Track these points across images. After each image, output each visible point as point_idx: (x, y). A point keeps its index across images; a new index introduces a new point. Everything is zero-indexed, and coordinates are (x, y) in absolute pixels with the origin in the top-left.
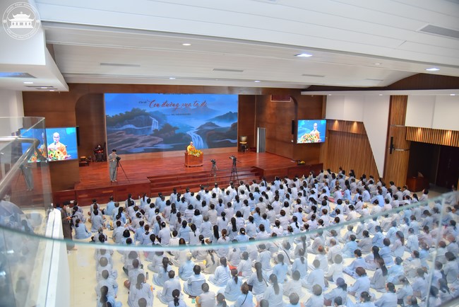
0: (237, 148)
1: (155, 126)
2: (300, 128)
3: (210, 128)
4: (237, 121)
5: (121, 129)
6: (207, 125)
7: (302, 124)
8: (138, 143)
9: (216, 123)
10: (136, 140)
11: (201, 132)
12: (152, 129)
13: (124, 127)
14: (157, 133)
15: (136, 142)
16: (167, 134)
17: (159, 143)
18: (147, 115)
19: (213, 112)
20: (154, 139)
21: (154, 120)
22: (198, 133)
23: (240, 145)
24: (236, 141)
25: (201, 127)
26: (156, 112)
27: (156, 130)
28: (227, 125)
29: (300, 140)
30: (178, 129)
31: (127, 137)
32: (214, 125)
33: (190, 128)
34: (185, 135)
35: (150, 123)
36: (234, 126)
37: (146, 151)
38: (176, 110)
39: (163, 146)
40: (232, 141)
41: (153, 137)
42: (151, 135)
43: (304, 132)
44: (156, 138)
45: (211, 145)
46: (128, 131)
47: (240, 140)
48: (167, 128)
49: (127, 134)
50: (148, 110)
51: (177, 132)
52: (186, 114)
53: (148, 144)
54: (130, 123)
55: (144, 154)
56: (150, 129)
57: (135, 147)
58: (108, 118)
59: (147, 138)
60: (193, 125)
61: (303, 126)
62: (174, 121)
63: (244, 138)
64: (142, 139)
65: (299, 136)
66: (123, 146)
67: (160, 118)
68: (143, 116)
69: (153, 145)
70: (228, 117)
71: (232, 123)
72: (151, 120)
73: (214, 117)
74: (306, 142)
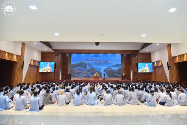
1: (88, 68)
2: (139, 66)
3: (109, 70)
4: (121, 67)
6: (108, 68)
7: (140, 64)
8: (82, 74)
9: (112, 68)
10: (81, 73)
11: (106, 71)
12: (87, 69)
13: (77, 68)
14: (88, 71)
16: (92, 71)
17: (89, 74)
18: (85, 64)
19: (111, 63)
20: (87, 73)
21: (88, 66)
22: (104, 71)
23: (122, 77)
25: (105, 69)
26: (89, 63)
28: (116, 69)
29: (140, 71)
30: (96, 69)
31: (78, 71)
32: (111, 68)
33: (101, 69)
34: (99, 72)
35: (86, 67)
36: (120, 69)
37: (84, 77)
38: (96, 63)
39: (91, 76)
40: (119, 75)
41: (87, 72)
43: (141, 68)
45: (110, 76)
46: (79, 69)
47: (122, 75)
48: (92, 69)
49: (78, 70)
50: (86, 62)
52: (100, 64)
53: (85, 74)
54: (79, 67)
55: (83, 78)
58: (72, 65)
59: (85, 72)
60: (103, 68)
61: (140, 65)
62: (95, 66)
63: (124, 74)
64: (83, 72)
65: (139, 69)
66: (77, 74)
67: (90, 65)
68: (84, 64)
69: (87, 75)
70: (117, 65)
71: (118, 68)
72: (87, 66)
73: (111, 65)
74: (143, 72)
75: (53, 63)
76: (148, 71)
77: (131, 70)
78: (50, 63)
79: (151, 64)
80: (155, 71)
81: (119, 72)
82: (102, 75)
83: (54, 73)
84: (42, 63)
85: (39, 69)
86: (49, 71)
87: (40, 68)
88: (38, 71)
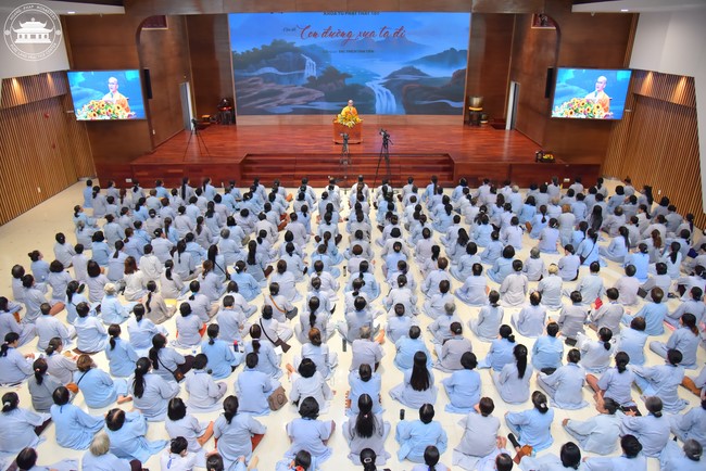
0: (461, 118)
1: (311, 70)
2: (560, 86)
3: (409, 77)
4: (464, 67)
5: (256, 74)
6: (404, 71)
7: (566, 76)
8: (282, 99)
9: (423, 69)
10: (279, 92)
11: (392, 83)
13: (261, 71)
14: (313, 83)
15: (280, 97)
17: (317, 100)
18: (296, 51)
19: (418, 47)
20: (308, 93)
21: (309, 61)
22: (386, 85)
23: (468, 111)
24: (462, 105)
25: (392, 76)
26: (313, 47)
27: (311, 78)
28: (444, 73)
29: (560, 111)
30: (351, 76)
31: (266, 88)
32: (418, 72)
33: (371, 76)
34: (363, 87)
35: (301, 65)
36: (459, 75)
37: (296, 112)
38: (347, 43)
39: (323, 105)
40: (454, 104)
41: (307, 90)
42: (304, 86)
43: (570, 93)
44: (312, 90)
45: (411, 109)
46: (268, 78)
47: (468, 104)
48: (332, 75)
49: (265, 82)
50: (299, 44)
51: (348, 82)
52: (366, 51)
53: (299, 101)
54: (269, 65)
55: (290, 117)
56: (301, 75)
57: (279, 105)
58: (236, 56)
59: (297, 90)
60: (379, 71)
61: (569, 82)
62: (342, 62)
63: (476, 101)
64: (289, 92)
65: (556, 101)
66: (260, 101)
67: (319, 56)
68: (290, 54)
69: (307, 103)
70: (448, 57)
71: (455, 70)
72: (304, 60)
73: (417, 57)
74: (574, 116)
75: (133, 75)
76: (600, 114)
77: (512, 79)
78: (120, 73)
79: (623, 75)
80: (632, 115)
81: (451, 90)
82: (373, 105)
83: (146, 125)
84: (78, 78)
85: (72, 108)
86: (123, 115)
87: (77, 105)
88: (70, 117)
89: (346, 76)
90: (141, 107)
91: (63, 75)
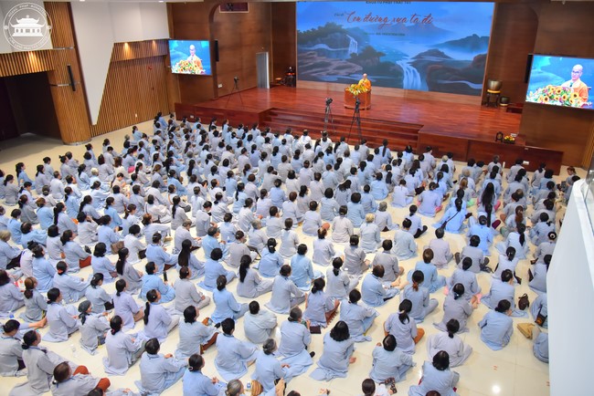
0: (480, 99)
1: (353, 49)
2: (534, 73)
3: (434, 59)
4: (485, 51)
5: (312, 48)
6: (430, 53)
7: (542, 63)
8: (331, 70)
9: (446, 52)
10: (329, 64)
11: (418, 63)
12: (349, 53)
13: (316, 47)
14: (355, 58)
15: (329, 68)
16: (367, 61)
18: (343, 32)
19: (444, 33)
20: (350, 67)
21: (353, 40)
22: (414, 64)
23: (486, 92)
24: (481, 87)
25: (419, 56)
26: (356, 29)
27: (353, 55)
28: (466, 57)
29: (534, 96)
30: (384, 55)
31: (319, 60)
32: (441, 54)
33: (402, 56)
34: (394, 65)
35: (346, 43)
36: (479, 60)
37: (340, 81)
38: (383, 27)
41: (349, 64)
42: (347, 60)
43: (546, 80)
44: (353, 65)
45: (434, 86)
46: (321, 52)
47: (487, 87)
48: (369, 53)
49: (319, 56)
50: (345, 26)
51: (382, 59)
52: (398, 33)
53: (343, 72)
54: (322, 42)
55: (335, 85)
56: (346, 51)
57: (328, 74)
58: (300, 34)
59: (342, 63)
60: (408, 52)
61: (544, 69)
62: (381, 44)
63: (493, 84)
64: (336, 64)
65: (531, 87)
66: (314, 70)
67: (360, 37)
68: (338, 34)
69: (349, 74)
70: (470, 43)
71: (475, 55)
72: (349, 40)
73: (443, 41)
74: (549, 102)
75: (205, 44)
76: (577, 103)
78: (198, 43)
81: (471, 73)
82: (401, 81)
83: (211, 80)
84: (174, 44)
85: (170, 65)
86: (198, 71)
87: (172, 62)
88: (167, 69)
89: (381, 54)
90: (209, 67)
91: (166, 42)
